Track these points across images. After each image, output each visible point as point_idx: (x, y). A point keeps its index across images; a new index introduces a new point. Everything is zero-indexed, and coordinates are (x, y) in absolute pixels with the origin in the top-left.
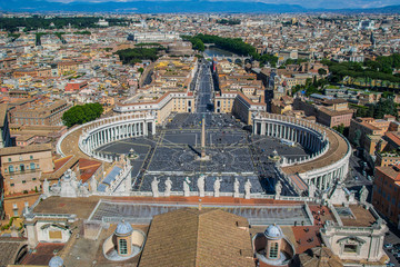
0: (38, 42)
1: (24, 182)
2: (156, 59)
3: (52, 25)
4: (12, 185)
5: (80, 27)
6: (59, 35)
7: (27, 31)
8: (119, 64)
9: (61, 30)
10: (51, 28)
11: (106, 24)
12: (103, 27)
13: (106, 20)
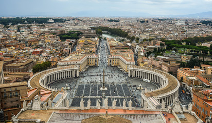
0: (19, 30)
1: (12, 102)
2: (78, 38)
3: (26, 22)
4: (5, 104)
5: (40, 23)
6: (29, 27)
7: (13, 25)
8: (60, 41)
9: (30, 24)
10: (25, 23)
11: (53, 21)
12: (51, 23)
13: (53, 19)
